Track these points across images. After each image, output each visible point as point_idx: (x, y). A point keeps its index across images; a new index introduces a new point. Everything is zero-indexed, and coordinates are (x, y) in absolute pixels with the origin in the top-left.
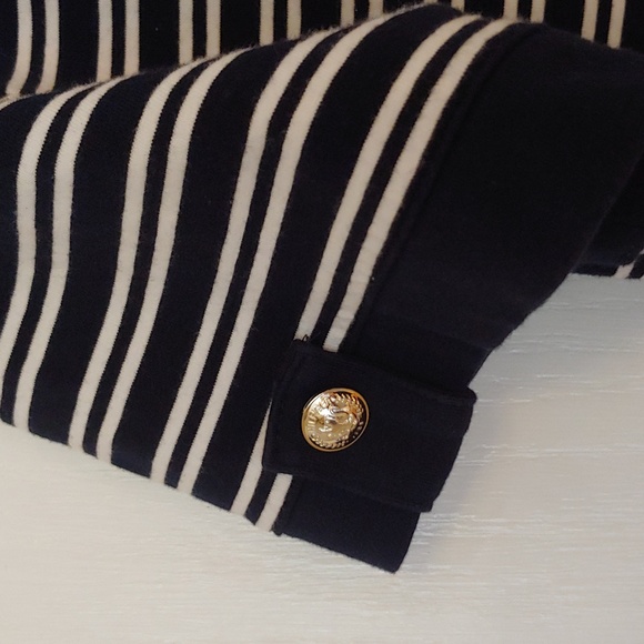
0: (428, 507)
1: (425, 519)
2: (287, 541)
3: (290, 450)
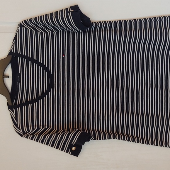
0: (79, 153)
3: (71, 150)
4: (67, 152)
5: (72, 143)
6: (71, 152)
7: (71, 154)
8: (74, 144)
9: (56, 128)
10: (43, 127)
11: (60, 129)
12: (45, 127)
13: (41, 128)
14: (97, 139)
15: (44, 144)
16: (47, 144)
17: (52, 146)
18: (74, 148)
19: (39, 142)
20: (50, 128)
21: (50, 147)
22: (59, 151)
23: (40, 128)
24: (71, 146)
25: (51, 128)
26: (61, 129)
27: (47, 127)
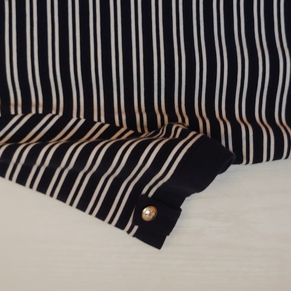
0: (169, 235)
1: (167, 238)
2: (135, 239)
3: (138, 220)
4: (121, 225)
5: (144, 191)
6: (136, 228)
7: (135, 236)
8: (151, 194)
9: (82, 116)
10: (26, 109)
11: (96, 119)
12: (34, 111)
13: (16, 113)
14: (245, 161)
15: (31, 186)
16: (42, 188)
17: (62, 197)
18: (148, 213)
19: (11, 178)
20: (54, 112)
21: (54, 202)
22: (87, 221)
23: (13, 112)
24: (137, 201)
25: (61, 114)
26: (99, 120)
27: (41, 111)
